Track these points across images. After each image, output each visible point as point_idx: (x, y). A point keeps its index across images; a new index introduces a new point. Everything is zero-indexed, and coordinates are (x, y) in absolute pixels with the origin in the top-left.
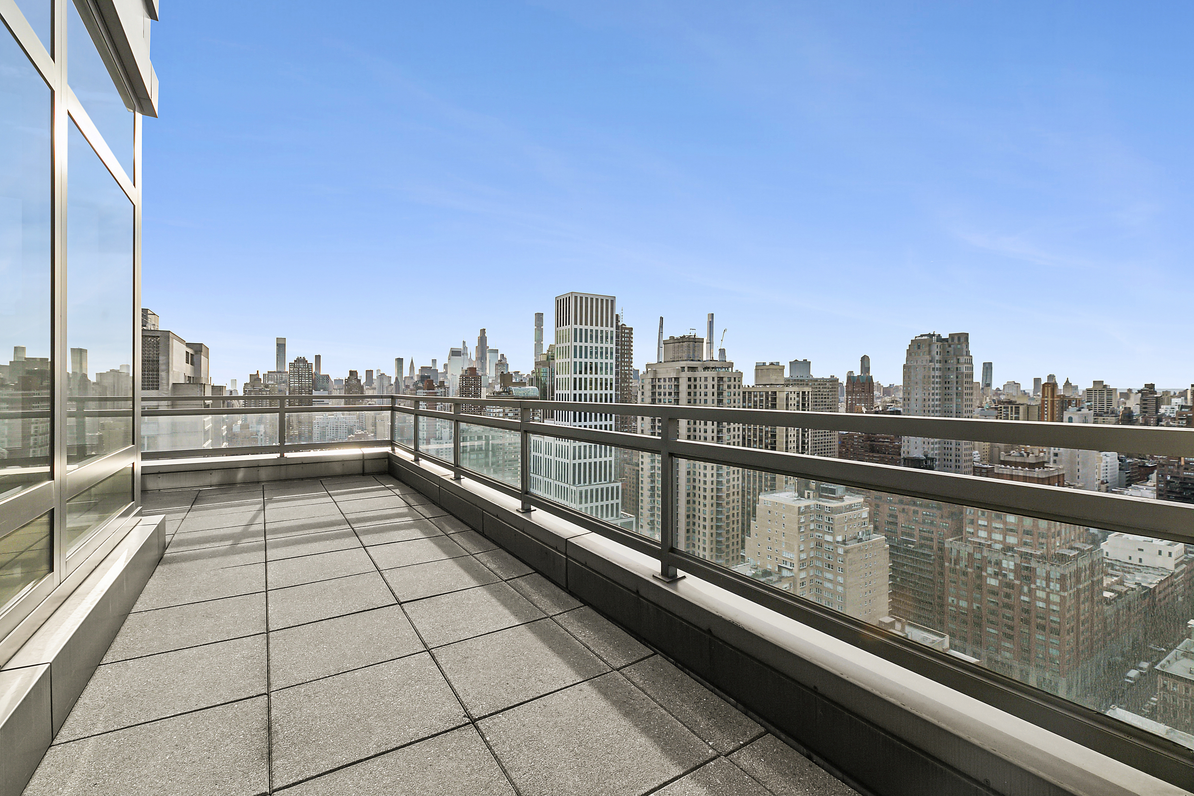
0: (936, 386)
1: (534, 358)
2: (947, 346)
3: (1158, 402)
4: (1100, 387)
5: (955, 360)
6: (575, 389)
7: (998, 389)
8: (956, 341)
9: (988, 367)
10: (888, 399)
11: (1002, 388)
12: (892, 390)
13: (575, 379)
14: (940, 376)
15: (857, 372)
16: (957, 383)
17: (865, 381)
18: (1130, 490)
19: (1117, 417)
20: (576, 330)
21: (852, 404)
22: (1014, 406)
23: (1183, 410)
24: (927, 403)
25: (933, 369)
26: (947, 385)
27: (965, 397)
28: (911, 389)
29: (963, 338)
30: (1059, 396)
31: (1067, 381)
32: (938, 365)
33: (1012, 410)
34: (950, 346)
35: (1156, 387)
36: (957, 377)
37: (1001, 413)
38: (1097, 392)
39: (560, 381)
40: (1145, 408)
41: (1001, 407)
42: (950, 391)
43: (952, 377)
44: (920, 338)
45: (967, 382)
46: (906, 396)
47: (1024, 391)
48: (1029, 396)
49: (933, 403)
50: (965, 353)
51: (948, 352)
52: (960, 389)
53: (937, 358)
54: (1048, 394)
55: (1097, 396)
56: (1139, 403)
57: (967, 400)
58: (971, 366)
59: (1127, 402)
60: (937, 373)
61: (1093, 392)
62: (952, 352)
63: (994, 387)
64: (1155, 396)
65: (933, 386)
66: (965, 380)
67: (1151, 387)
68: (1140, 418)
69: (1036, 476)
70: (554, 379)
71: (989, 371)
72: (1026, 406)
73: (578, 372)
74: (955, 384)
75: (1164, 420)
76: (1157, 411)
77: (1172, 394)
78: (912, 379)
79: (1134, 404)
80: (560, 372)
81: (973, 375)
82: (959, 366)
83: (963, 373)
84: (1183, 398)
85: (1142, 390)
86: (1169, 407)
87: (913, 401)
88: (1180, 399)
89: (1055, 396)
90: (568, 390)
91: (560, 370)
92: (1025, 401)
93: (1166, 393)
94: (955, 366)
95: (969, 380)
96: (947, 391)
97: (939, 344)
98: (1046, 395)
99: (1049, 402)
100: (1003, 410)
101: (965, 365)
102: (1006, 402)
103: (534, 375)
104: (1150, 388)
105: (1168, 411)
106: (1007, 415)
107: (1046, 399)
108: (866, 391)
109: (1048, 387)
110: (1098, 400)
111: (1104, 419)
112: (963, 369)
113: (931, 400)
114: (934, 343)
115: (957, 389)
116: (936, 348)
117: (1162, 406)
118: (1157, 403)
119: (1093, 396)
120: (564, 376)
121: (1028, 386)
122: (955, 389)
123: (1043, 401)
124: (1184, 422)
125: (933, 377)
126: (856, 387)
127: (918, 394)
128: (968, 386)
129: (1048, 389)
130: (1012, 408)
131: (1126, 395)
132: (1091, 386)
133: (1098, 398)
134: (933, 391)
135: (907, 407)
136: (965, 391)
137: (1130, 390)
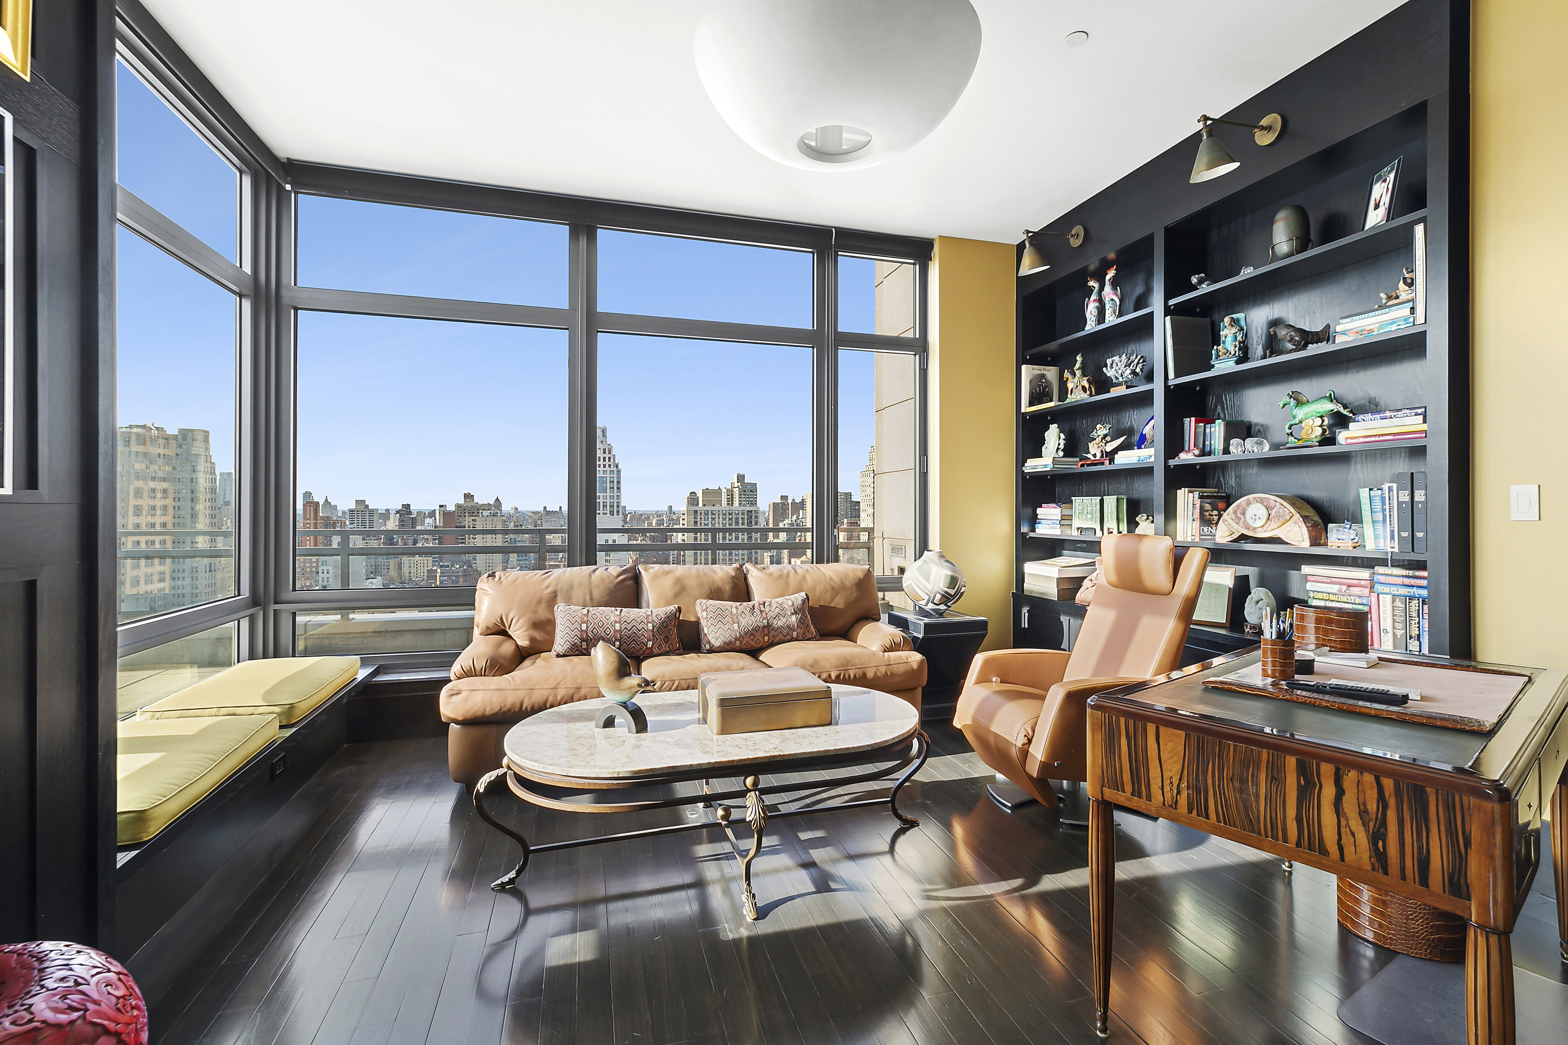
3: (414, 522)
4: (362, 507)
19: (379, 540)
38: (360, 512)
43: (184, 491)
54: (310, 516)
55: (360, 517)
61: (356, 512)
67: (407, 507)
75: (419, 541)
79: (392, 524)
85: (400, 510)
89: (319, 518)
93: (419, 513)
94: (189, 477)
98: (308, 517)
99: (312, 524)
107: (308, 521)
109: (310, 506)
110: (360, 522)
111: (367, 543)
119: (356, 517)
129: (310, 510)
131: (386, 515)
132: (353, 507)
133: (360, 520)
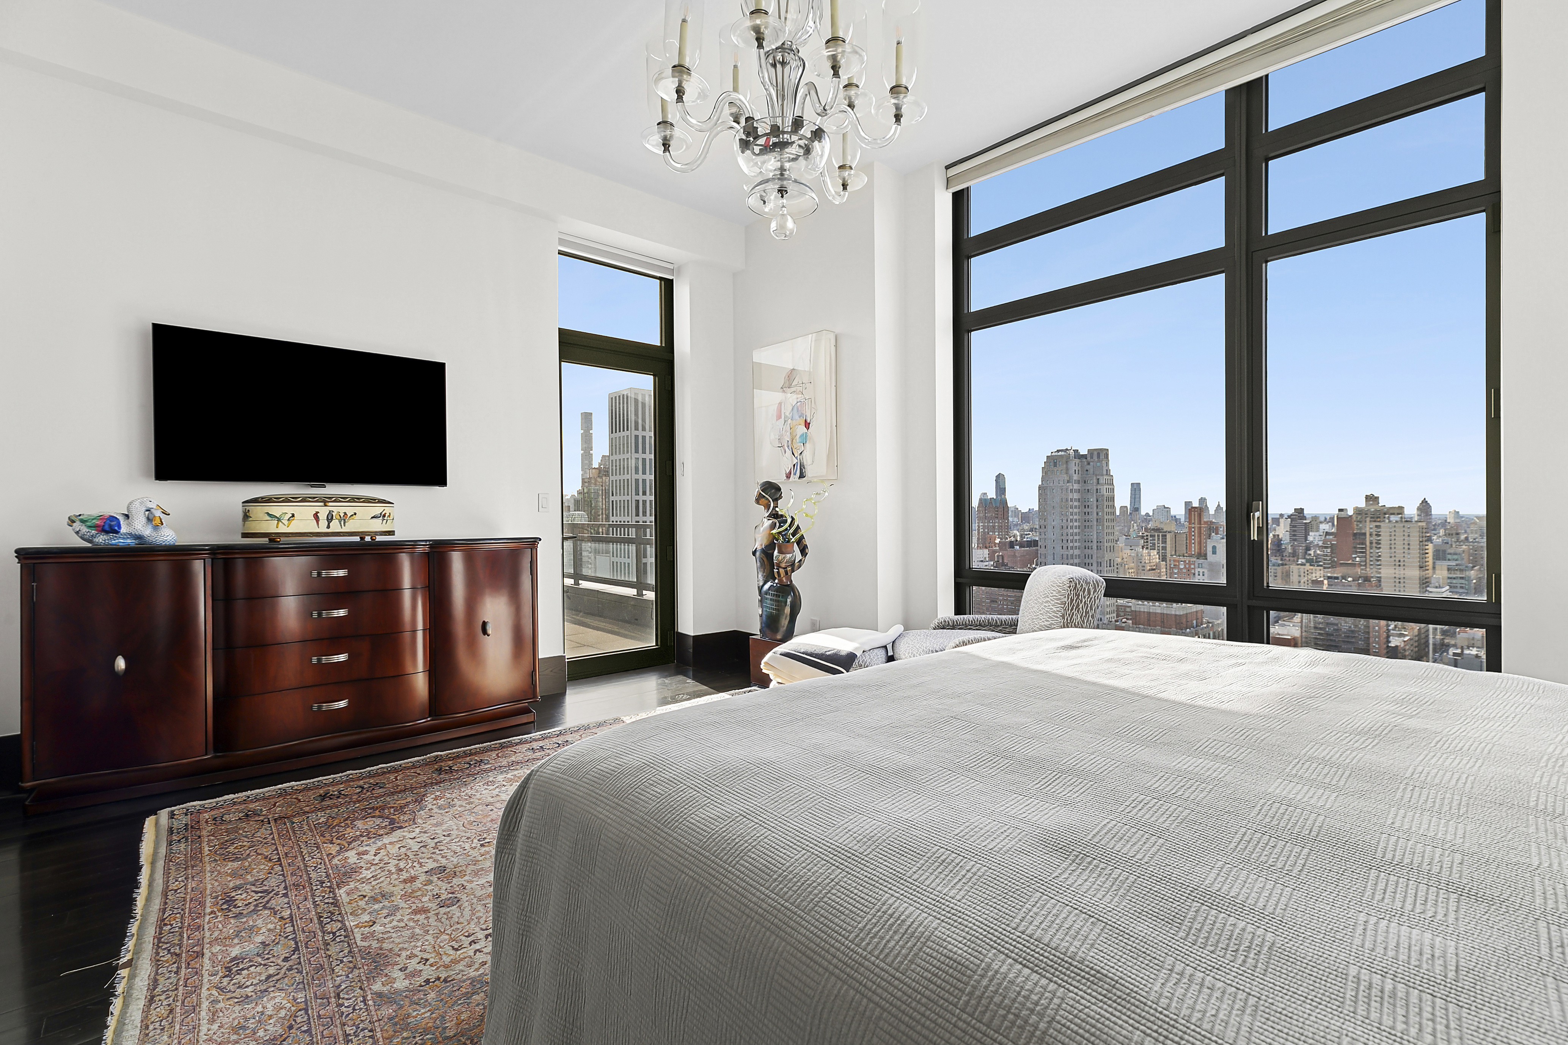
0: (1075, 510)
1: (581, 472)
2: (1086, 463)
5: (1095, 481)
6: (637, 515)
7: (1147, 515)
8: (1095, 457)
9: (1136, 489)
10: (1026, 527)
11: (1151, 514)
12: (1031, 515)
13: (637, 501)
14: (1079, 499)
15: (992, 494)
16: (1097, 508)
17: (998, 505)
18: (1277, 627)
20: (637, 437)
21: (984, 532)
22: (1161, 534)
23: (1327, 537)
24: (1065, 531)
25: (1072, 490)
26: (1086, 510)
27: (1106, 524)
28: (1047, 514)
29: (1101, 455)
30: (1206, 523)
31: (1219, 505)
32: (1076, 486)
33: (1159, 539)
34: (1089, 464)
35: (1305, 512)
36: (1097, 501)
37: (1147, 542)
39: (616, 503)
40: (1294, 535)
41: (1147, 536)
42: (1090, 517)
44: (1056, 454)
45: (1108, 507)
46: (1042, 522)
47: (1175, 516)
48: (1180, 523)
49: (1072, 531)
50: (1105, 472)
51: (1087, 470)
52: (1100, 514)
53: (1075, 477)
56: (1288, 530)
57: (1108, 527)
58: (1112, 487)
59: (1277, 528)
60: (1076, 496)
62: (1092, 471)
63: (1143, 513)
64: (1305, 521)
65: (1071, 510)
66: (1106, 503)
68: (1290, 547)
69: (1173, 613)
70: (609, 502)
71: (1137, 492)
72: (1173, 533)
73: (641, 493)
74: (1095, 508)
76: (1306, 539)
77: (1322, 519)
78: (1048, 503)
80: (616, 493)
81: (1114, 498)
82: (1099, 487)
83: (1103, 495)
84: (1330, 524)
86: (1317, 534)
87: (1049, 528)
88: (1327, 525)
90: (628, 516)
91: (616, 490)
92: (1173, 527)
95: (1110, 503)
96: (1087, 517)
97: (1077, 461)
100: (1150, 539)
101: (1105, 487)
102: (1153, 529)
103: (581, 496)
104: (1299, 513)
105: (1317, 539)
106: (1154, 544)
108: (1000, 516)
112: (1104, 489)
113: (1069, 527)
114: (1072, 460)
115: (1097, 514)
116: (1074, 466)
117: (1311, 533)
118: (1306, 530)
120: (622, 498)
121: (1179, 511)
122: (1095, 514)
123: (1190, 528)
124: (1329, 550)
125: (1072, 500)
126: (989, 512)
127: (1055, 521)
128: (1110, 510)
130: (1158, 536)
134: (1071, 517)
135: (1043, 536)
136: (1106, 517)
137: (1282, 515)
